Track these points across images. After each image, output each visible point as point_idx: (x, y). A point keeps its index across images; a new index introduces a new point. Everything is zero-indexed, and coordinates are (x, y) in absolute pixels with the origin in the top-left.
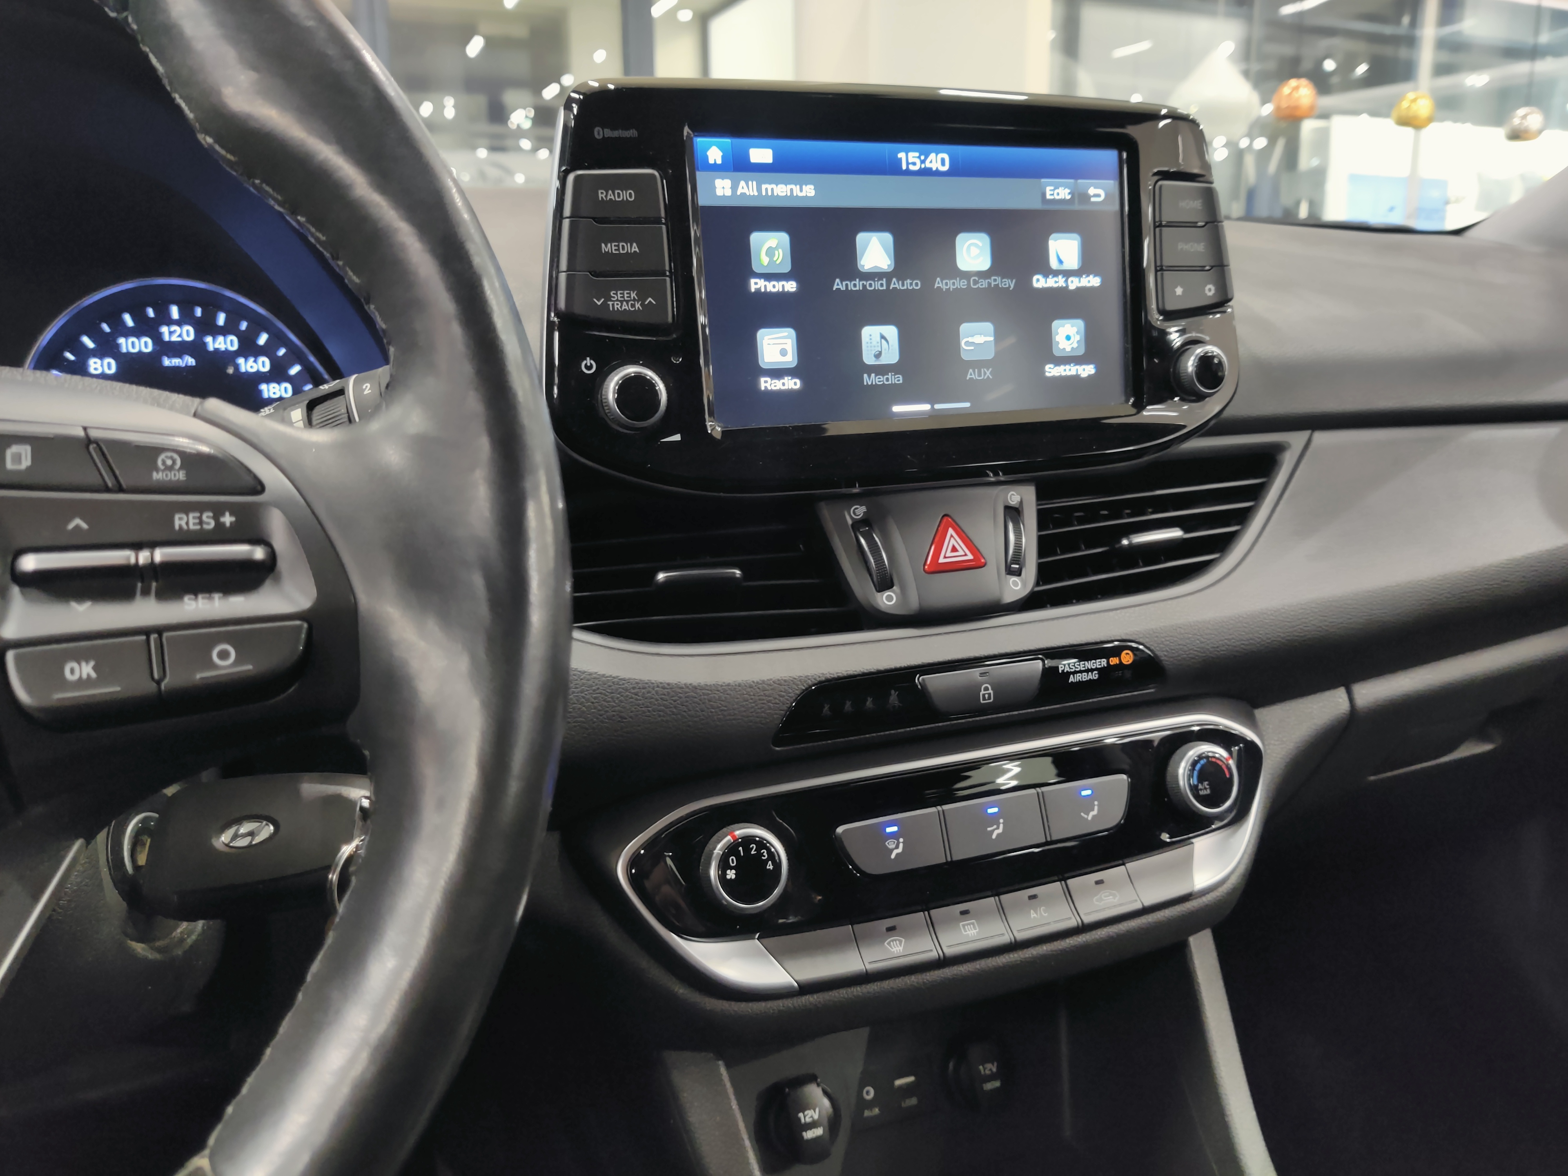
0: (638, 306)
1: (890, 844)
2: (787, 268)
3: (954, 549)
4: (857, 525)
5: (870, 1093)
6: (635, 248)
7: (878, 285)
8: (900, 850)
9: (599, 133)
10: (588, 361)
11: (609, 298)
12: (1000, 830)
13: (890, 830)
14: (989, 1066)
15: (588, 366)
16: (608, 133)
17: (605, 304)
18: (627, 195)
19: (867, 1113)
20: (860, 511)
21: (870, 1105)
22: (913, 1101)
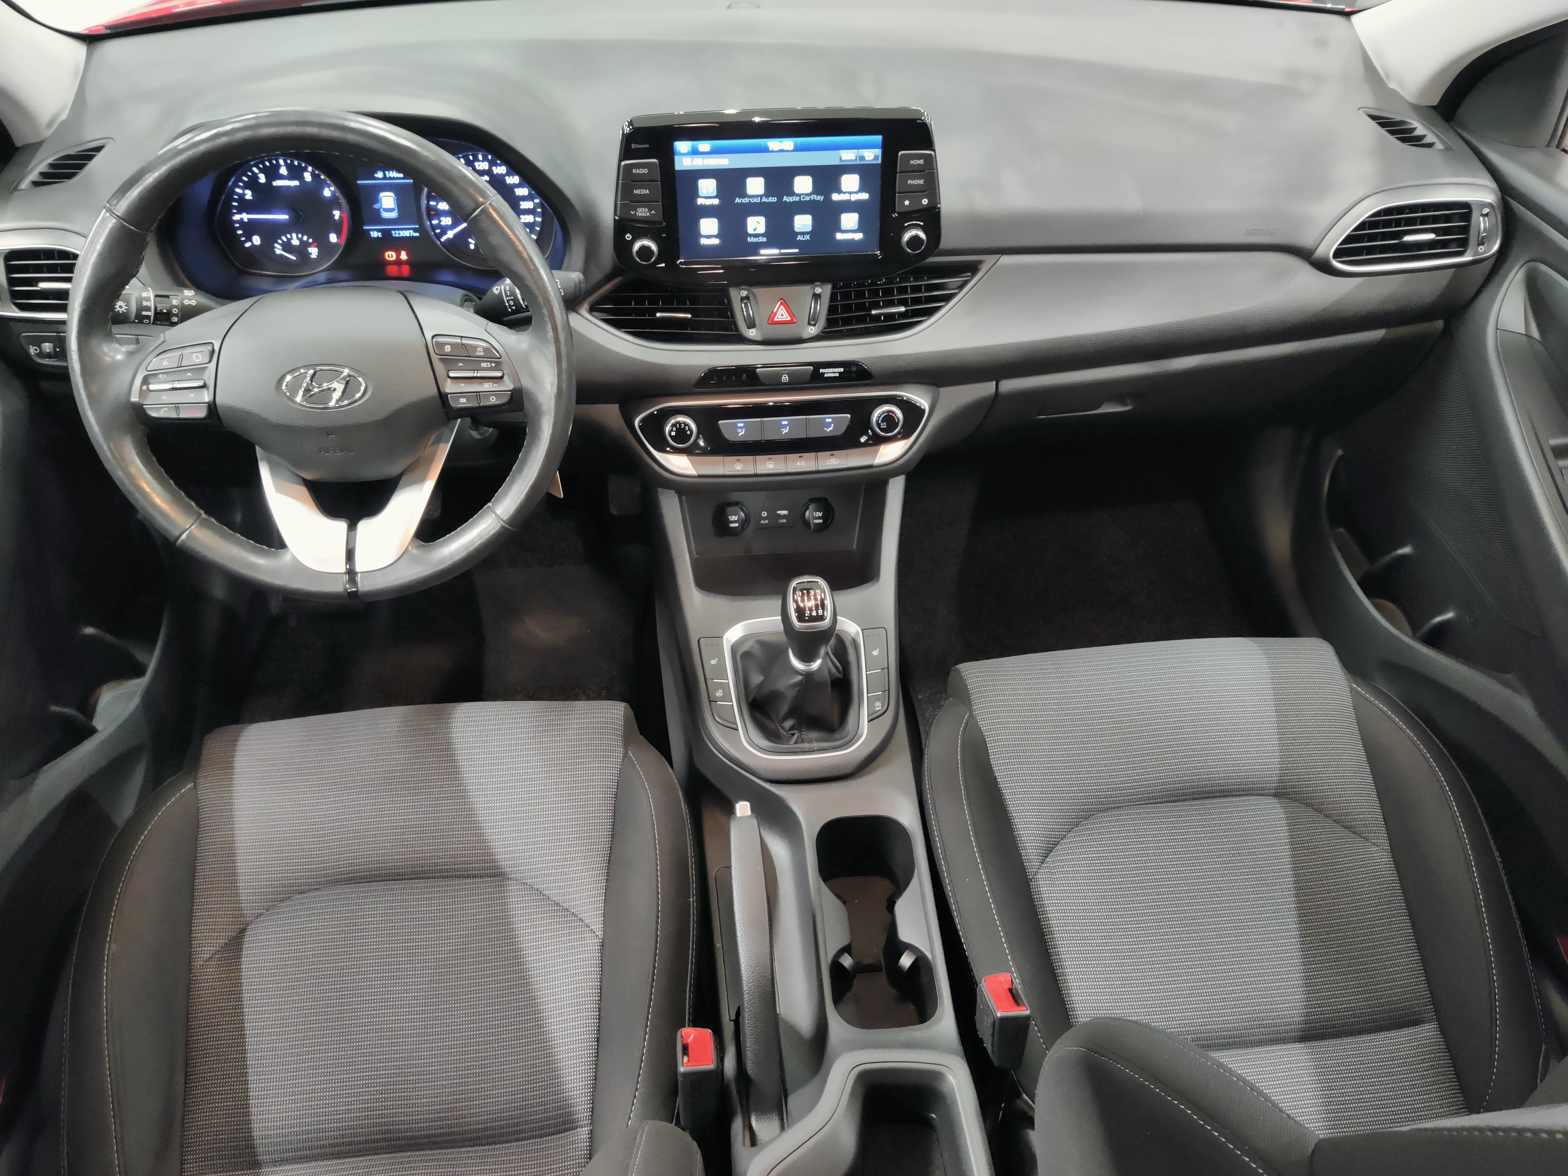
0: (648, 214)
1: (739, 430)
2: (715, 194)
3: (782, 315)
4: (742, 299)
5: (764, 514)
6: (648, 192)
7: (757, 200)
8: (743, 433)
9: (633, 146)
10: (628, 235)
11: (637, 211)
12: (787, 431)
13: (739, 425)
14: (818, 513)
15: (628, 237)
16: (638, 146)
17: (635, 214)
18: (645, 171)
19: (762, 522)
20: (744, 293)
21: (764, 519)
22: (785, 521)
